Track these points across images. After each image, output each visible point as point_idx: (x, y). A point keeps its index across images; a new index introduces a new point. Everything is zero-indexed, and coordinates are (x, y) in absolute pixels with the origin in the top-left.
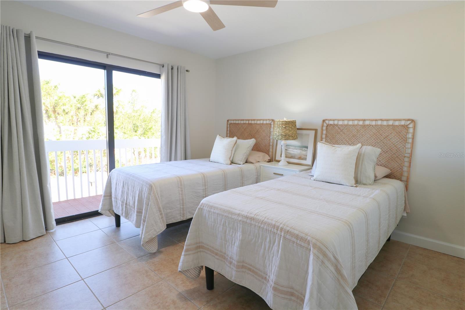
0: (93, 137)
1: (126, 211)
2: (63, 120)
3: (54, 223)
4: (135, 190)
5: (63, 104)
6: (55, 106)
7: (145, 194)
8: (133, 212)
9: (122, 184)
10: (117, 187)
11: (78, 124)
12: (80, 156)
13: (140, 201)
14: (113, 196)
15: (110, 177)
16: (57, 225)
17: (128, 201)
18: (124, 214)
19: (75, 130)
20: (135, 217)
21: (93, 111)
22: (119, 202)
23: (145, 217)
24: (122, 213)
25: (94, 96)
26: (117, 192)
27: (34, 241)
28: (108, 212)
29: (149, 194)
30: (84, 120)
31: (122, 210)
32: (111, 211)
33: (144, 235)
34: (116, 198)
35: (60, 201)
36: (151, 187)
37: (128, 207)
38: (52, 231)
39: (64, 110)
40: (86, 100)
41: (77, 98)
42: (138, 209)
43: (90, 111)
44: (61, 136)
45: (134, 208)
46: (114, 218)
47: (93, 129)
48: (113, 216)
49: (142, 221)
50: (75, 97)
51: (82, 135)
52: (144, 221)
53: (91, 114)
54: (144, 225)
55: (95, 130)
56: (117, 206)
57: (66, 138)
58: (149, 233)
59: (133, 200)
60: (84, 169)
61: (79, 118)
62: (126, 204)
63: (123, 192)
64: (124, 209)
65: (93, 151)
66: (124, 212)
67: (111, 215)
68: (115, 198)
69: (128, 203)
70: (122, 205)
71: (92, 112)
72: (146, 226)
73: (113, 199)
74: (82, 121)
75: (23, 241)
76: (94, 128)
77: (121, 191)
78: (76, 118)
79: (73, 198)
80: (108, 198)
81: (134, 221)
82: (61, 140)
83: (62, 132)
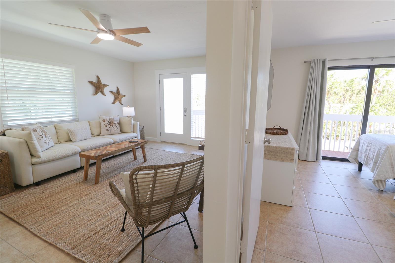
0: (355, 112)
1: (367, 161)
2: (333, 99)
3: (321, 157)
4: (375, 149)
5: (335, 88)
6: (329, 90)
7: (382, 151)
8: (371, 162)
9: (367, 144)
10: (363, 145)
11: (344, 102)
12: (342, 127)
13: (378, 155)
14: (360, 150)
15: (359, 139)
16: (322, 159)
17: (369, 155)
18: (365, 163)
19: (341, 106)
20: (372, 166)
21: (359, 92)
22: (363, 155)
23: (379, 166)
24: (364, 162)
25: (363, 79)
26: (363, 149)
27: (311, 162)
28: (354, 160)
29: (385, 152)
30: (350, 99)
31: (364, 160)
32: (356, 160)
33: (375, 176)
34: (362, 153)
35: (325, 150)
36: (387, 148)
37: (369, 158)
38: (319, 161)
39: (335, 92)
40: (354, 83)
41: (347, 82)
42: (375, 160)
43: (356, 91)
44: (330, 111)
45: (373, 160)
46: (358, 166)
47: (356, 106)
48: (357, 164)
49: (376, 168)
50: (345, 82)
51: (347, 110)
52: (377, 168)
53: (357, 94)
54: (377, 170)
55: (358, 107)
56: (361, 157)
57: (333, 112)
58: (379, 176)
59: (373, 155)
60: (343, 137)
61: (346, 98)
62: (368, 157)
63: (367, 149)
64: (365, 160)
65: (352, 122)
66: (365, 161)
67: (355, 162)
68: (360, 152)
69: (369, 156)
70: (364, 157)
71: (357, 92)
72: (378, 171)
73: (359, 153)
74: (348, 99)
75: (306, 161)
76: (358, 106)
77: (365, 148)
78: (344, 97)
79: (333, 150)
80: (356, 151)
81: (371, 168)
82: (329, 114)
83: (331, 108)
